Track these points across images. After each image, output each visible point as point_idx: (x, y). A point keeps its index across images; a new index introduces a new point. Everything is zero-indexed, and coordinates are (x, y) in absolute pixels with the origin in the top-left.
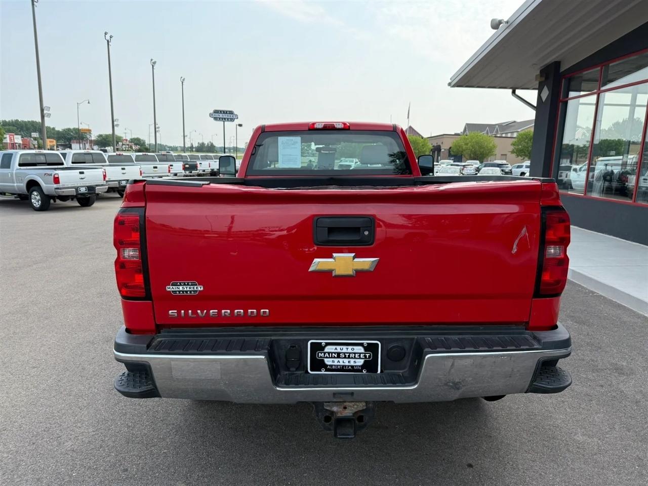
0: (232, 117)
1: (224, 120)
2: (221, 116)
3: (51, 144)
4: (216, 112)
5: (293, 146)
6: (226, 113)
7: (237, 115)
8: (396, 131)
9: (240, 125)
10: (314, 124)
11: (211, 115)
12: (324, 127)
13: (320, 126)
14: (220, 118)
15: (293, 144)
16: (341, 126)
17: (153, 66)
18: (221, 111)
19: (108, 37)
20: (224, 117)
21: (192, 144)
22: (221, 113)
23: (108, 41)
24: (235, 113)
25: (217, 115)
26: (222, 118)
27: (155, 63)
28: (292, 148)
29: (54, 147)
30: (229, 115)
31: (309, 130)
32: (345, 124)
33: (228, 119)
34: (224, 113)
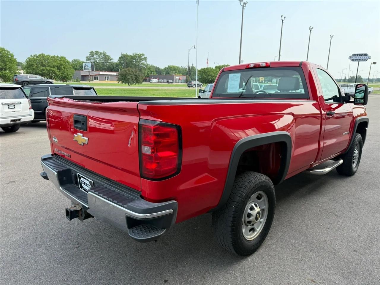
0: (365, 58)
1: (359, 60)
2: (357, 58)
3: (262, 80)
4: (354, 55)
5: (236, 79)
6: (362, 55)
7: (370, 57)
8: (301, 67)
9: (374, 63)
10: (248, 65)
11: (350, 58)
12: (254, 66)
13: (252, 66)
14: (356, 60)
15: (236, 78)
16: (264, 65)
17: (311, 31)
18: (358, 55)
19: (283, 18)
20: (360, 58)
21: (345, 77)
22: (358, 56)
23: (283, 20)
24: (369, 55)
25: (354, 58)
26: (358, 60)
27: (312, 29)
28: (235, 80)
29: (263, 81)
30: (364, 57)
31: (246, 68)
32: (267, 63)
33: (362, 60)
34: (360, 55)
